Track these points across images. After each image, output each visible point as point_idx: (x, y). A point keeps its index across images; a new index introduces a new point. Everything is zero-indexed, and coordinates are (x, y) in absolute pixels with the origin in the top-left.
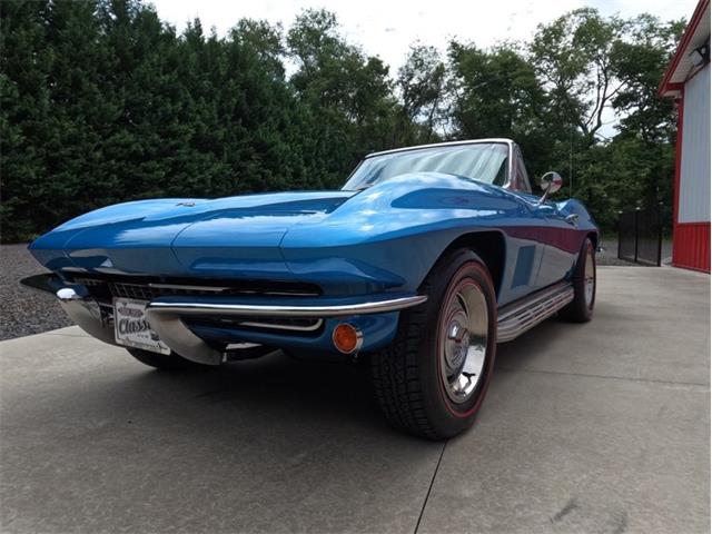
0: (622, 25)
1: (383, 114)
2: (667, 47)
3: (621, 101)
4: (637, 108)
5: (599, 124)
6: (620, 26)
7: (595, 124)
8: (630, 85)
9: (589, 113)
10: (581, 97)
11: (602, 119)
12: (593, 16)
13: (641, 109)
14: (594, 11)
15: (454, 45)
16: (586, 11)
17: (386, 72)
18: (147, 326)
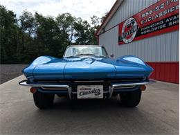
0: (76, 19)
1: (14, 28)
3: (76, 35)
7: (71, 39)
8: (78, 32)
9: (70, 37)
10: (68, 33)
13: (80, 37)
14: (71, 14)
15: (36, 13)
16: (69, 14)
17: (15, 16)
18: (93, 92)
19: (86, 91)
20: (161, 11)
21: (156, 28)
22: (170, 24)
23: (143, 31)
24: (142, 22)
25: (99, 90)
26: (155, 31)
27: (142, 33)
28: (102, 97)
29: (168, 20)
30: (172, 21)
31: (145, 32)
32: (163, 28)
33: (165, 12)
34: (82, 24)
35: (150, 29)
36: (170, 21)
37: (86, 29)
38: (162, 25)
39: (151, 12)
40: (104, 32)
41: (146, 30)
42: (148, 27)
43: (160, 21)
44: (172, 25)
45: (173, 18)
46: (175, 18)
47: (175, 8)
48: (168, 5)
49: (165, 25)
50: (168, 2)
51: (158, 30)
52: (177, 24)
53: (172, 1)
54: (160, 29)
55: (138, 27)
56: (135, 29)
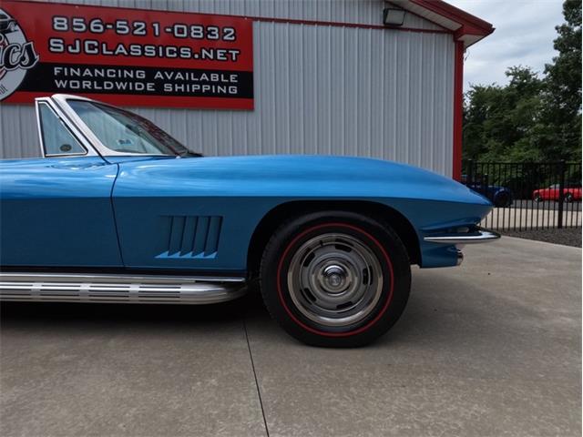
20: (132, 39)
21: (122, 86)
22: (168, 88)
23: (61, 77)
26: (115, 91)
27: (60, 84)
29: (159, 75)
30: (173, 82)
32: (145, 92)
33: (150, 51)
35: (100, 81)
36: (166, 81)
39: (96, 27)
41: (81, 79)
42: (87, 72)
43: (135, 69)
44: (173, 93)
45: (174, 76)
46: (179, 76)
47: (178, 52)
48: (157, 34)
49: (153, 87)
50: (156, 25)
51: (127, 91)
52: (185, 94)
53: (169, 30)
54: (134, 92)
55: (37, 57)
56: (14, 58)
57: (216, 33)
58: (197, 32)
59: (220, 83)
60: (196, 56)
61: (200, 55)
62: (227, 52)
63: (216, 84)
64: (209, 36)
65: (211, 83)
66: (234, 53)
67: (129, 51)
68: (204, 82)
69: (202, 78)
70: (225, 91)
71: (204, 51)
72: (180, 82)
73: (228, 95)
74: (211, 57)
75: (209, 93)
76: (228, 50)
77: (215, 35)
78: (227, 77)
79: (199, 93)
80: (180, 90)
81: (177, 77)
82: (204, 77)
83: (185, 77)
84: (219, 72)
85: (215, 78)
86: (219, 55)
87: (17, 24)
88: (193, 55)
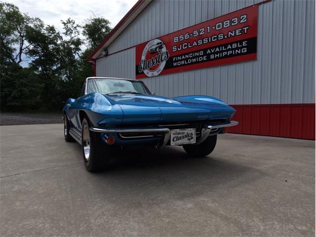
0: (29, 19)
2: (50, 36)
4: (38, 57)
5: (21, 60)
6: (28, 19)
7: (18, 60)
8: (35, 47)
10: (9, 46)
11: (21, 58)
12: (17, 10)
13: (40, 58)
14: (17, 8)
16: (13, 6)
18: (186, 136)
19: (179, 136)
20: (201, 37)
21: (194, 60)
22: (212, 57)
23: (176, 61)
24: (175, 49)
25: (192, 134)
26: (192, 63)
27: (175, 64)
28: (195, 142)
29: (209, 51)
30: (215, 53)
31: (179, 63)
32: (203, 61)
33: (206, 41)
34: (44, 31)
35: (187, 59)
36: (212, 53)
37: (52, 42)
38: (203, 56)
39: (187, 36)
40: (107, 55)
41: (181, 60)
42: (183, 57)
43: (199, 51)
44: (215, 59)
45: (215, 50)
46: (217, 49)
47: (217, 38)
48: (209, 31)
49: (206, 58)
50: (208, 28)
51: (196, 62)
52: (220, 58)
53: (214, 28)
54: (199, 62)
55: (169, 55)
56: (163, 57)
57: (236, 21)
58: (227, 24)
59: (237, 48)
60: (226, 37)
61: (228, 36)
62: (242, 30)
63: (235, 49)
64: (233, 24)
65: (232, 49)
66: (246, 29)
67: (197, 43)
68: (229, 50)
69: (228, 48)
70: (239, 52)
71: (230, 33)
72: (217, 53)
73: (241, 54)
74: (233, 35)
75: (231, 55)
76: (242, 28)
77: (235, 22)
78: (241, 44)
79: (226, 56)
80: (217, 57)
81: (216, 50)
82: (229, 47)
83: (220, 49)
84: (237, 42)
85: (234, 46)
86: (237, 32)
87: (164, 44)
88: (224, 37)
